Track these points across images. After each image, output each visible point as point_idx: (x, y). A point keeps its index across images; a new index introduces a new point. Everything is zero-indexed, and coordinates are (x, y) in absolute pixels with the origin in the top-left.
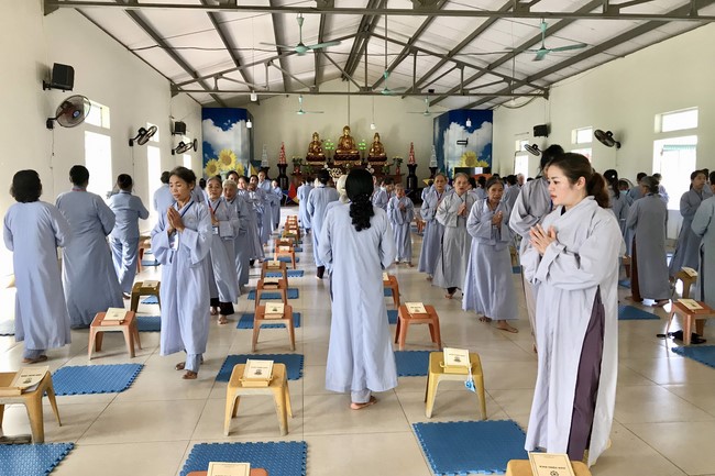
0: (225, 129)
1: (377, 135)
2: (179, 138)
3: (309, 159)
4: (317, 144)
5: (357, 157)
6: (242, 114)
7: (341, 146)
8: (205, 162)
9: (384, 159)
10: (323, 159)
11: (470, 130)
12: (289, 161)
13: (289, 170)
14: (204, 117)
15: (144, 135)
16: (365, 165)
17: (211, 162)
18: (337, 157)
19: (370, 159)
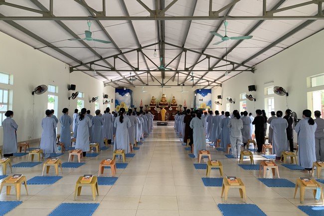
0: (122, 95)
1: (174, 97)
2: (106, 99)
3: (151, 105)
4: (153, 100)
5: (167, 105)
6: (129, 91)
7: (162, 101)
8: (116, 106)
9: (176, 105)
10: (155, 105)
11: (204, 96)
12: (144, 106)
13: (144, 109)
14: (116, 92)
15: (94, 99)
16: (169, 107)
17: (118, 106)
18: (160, 104)
19: (171, 105)
